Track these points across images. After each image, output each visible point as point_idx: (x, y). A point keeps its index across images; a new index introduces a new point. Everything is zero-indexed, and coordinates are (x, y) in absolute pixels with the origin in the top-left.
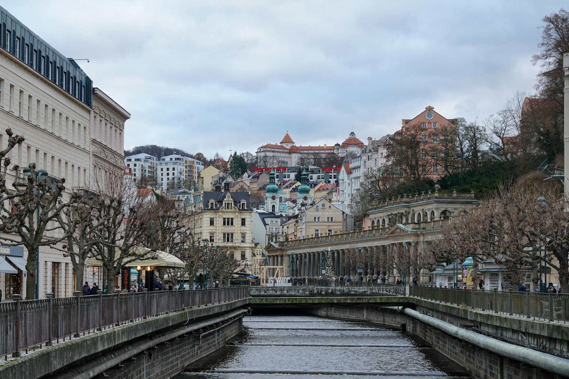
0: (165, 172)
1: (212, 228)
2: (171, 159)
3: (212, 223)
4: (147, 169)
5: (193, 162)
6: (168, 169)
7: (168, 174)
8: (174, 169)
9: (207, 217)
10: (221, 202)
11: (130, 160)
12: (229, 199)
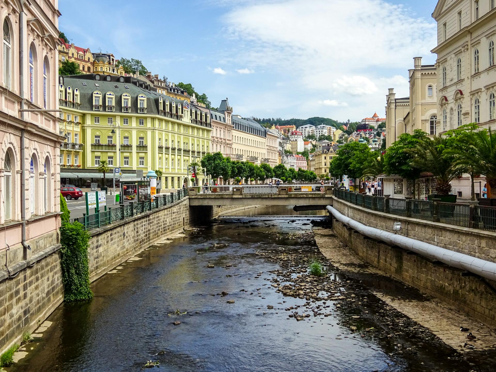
0: (318, 133)
1: (325, 160)
2: (321, 127)
3: (325, 158)
4: (311, 132)
5: (331, 128)
6: (319, 131)
7: (319, 134)
8: (322, 131)
9: (323, 156)
10: (328, 150)
11: (303, 128)
12: (331, 149)
